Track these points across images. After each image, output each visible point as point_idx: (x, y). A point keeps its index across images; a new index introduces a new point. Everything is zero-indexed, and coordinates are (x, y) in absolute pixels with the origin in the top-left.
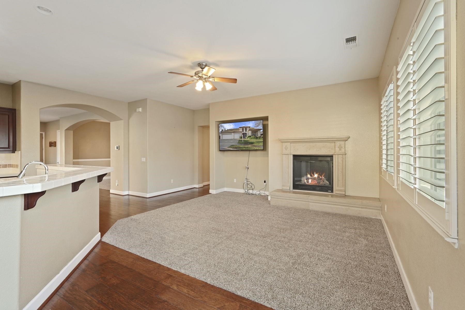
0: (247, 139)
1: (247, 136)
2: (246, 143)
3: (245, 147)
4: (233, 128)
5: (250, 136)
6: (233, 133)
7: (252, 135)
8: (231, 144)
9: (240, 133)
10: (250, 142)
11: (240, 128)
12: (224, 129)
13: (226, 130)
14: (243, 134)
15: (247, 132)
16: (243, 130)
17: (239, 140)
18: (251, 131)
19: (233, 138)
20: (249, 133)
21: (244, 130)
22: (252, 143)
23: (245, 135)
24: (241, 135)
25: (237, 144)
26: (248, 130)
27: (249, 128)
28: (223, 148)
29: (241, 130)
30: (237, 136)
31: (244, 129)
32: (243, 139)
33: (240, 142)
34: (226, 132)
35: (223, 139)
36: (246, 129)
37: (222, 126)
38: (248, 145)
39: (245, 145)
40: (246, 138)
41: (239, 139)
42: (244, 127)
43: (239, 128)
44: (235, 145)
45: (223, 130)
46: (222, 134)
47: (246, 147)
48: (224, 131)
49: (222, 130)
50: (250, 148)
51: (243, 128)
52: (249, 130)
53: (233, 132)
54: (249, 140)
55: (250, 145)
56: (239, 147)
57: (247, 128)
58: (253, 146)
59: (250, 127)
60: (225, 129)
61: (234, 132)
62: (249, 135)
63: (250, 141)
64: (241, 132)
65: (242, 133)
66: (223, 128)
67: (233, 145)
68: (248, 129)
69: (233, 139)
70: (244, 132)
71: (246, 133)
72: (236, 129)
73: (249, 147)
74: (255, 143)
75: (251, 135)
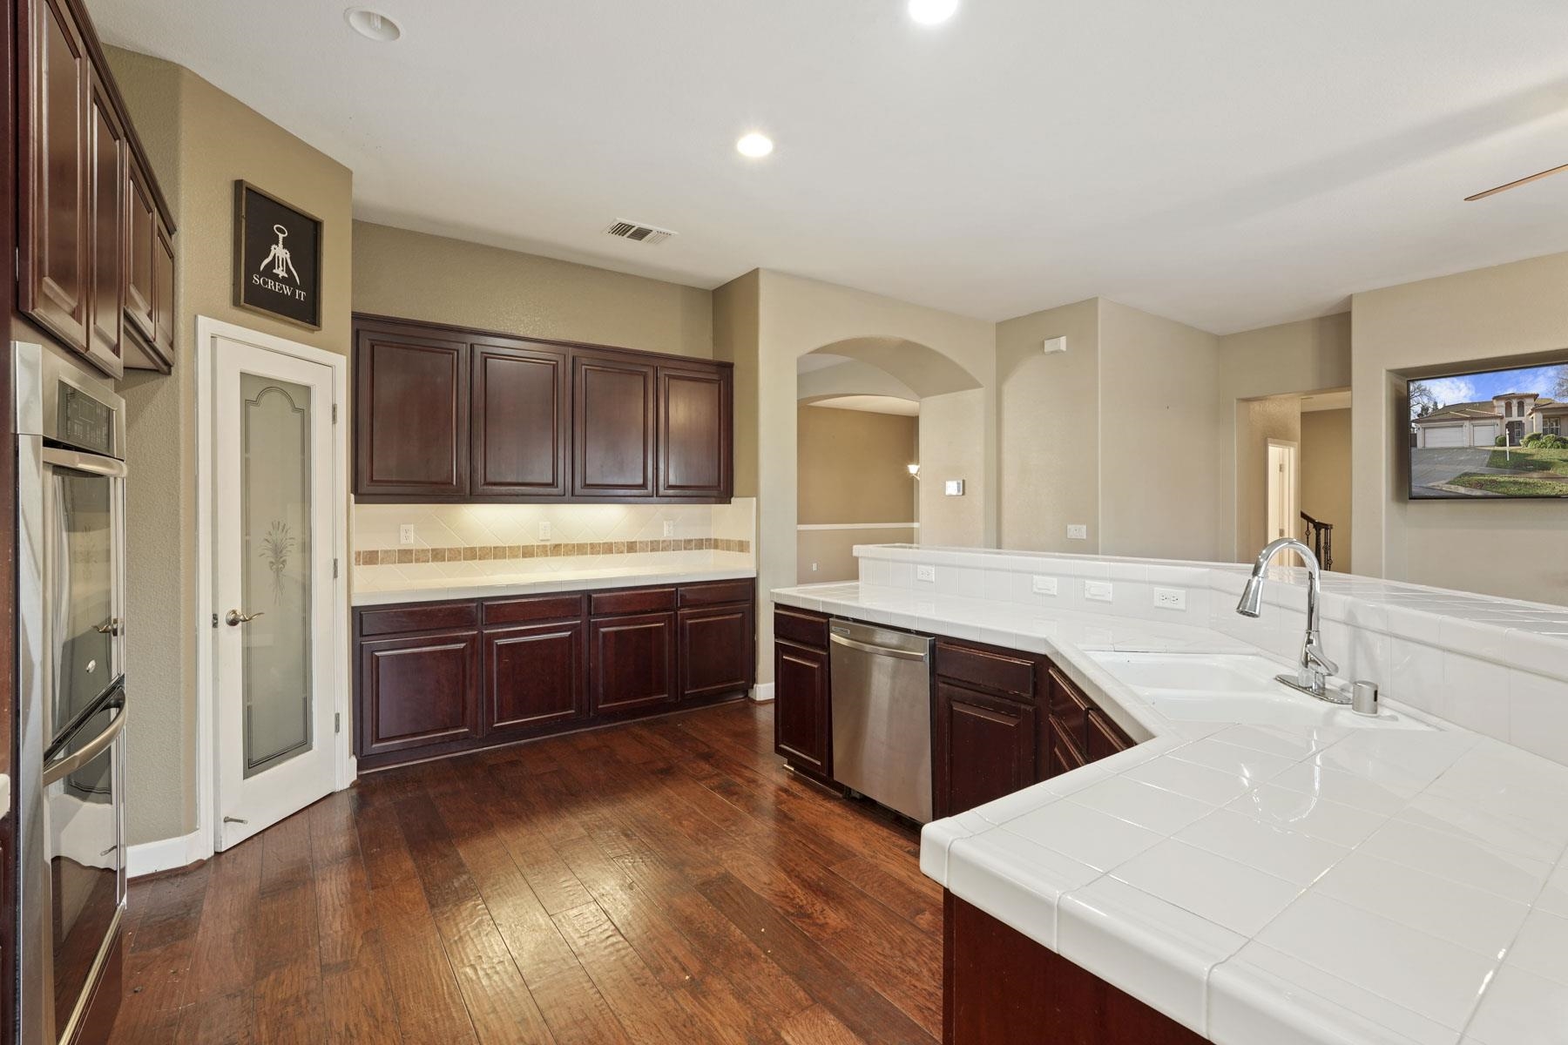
0: (1525, 448)
1: (1526, 437)
2: (1523, 464)
3: (1515, 483)
4: (1470, 402)
5: (1537, 437)
6: (1467, 423)
7: (1545, 432)
8: (1458, 467)
9: (1498, 421)
10: (1536, 461)
11: (1497, 398)
12: (1431, 405)
13: (1440, 406)
14: (1510, 425)
15: (1523, 419)
16: (1508, 407)
17: (1495, 451)
18: (1540, 415)
19: (1466, 444)
20: (1534, 423)
21: (1515, 410)
22: (1544, 466)
23: (1515, 429)
24: (1500, 430)
25: (1483, 469)
26: (1528, 409)
27: (1532, 401)
28: (1431, 484)
29: (1500, 409)
30: (1484, 436)
31: (1515, 403)
32: (1507, 448)
33: (1496, 460)
34: (1441, 417)
35: (1428, 446)
36: (1521, 405)
37: (1423, 392)
38: (1530, 475)
39: (1518, 474)
40: (1520, 445)
41: (1492, 448)
42: (1512, 396)
43: (1494, 398)
44: (1475, 474)
45: (1427, 409)
46: (1425, 425)
47: (1521, 480)
48: (1430, 410)
49: (1425, 409)
50: (1535, 485)
51: (1508, 399)
52: (1534, 410)
53: (1466, 419)
54: (1534, 451)
55: (1535, 475)
56: (1494, 481)
57: (1528, 401)
58: (1547, 478)
59: (1538, 395)
60: (1436, 404)
61: (1472, 419)
62: (1535, 432)
63: (1535, 458)
64: (1502, 418)
65: (1507, 420)
66: (1425, 400)
67: (1466, 474)
68: (1529, 405)
69: (1470, 448)
70: (1515, 417)
71: (1520, 424)
72: (1482, 405)
73: (1531, 481)
74: (1554, 463)
75: (1541, 432)
